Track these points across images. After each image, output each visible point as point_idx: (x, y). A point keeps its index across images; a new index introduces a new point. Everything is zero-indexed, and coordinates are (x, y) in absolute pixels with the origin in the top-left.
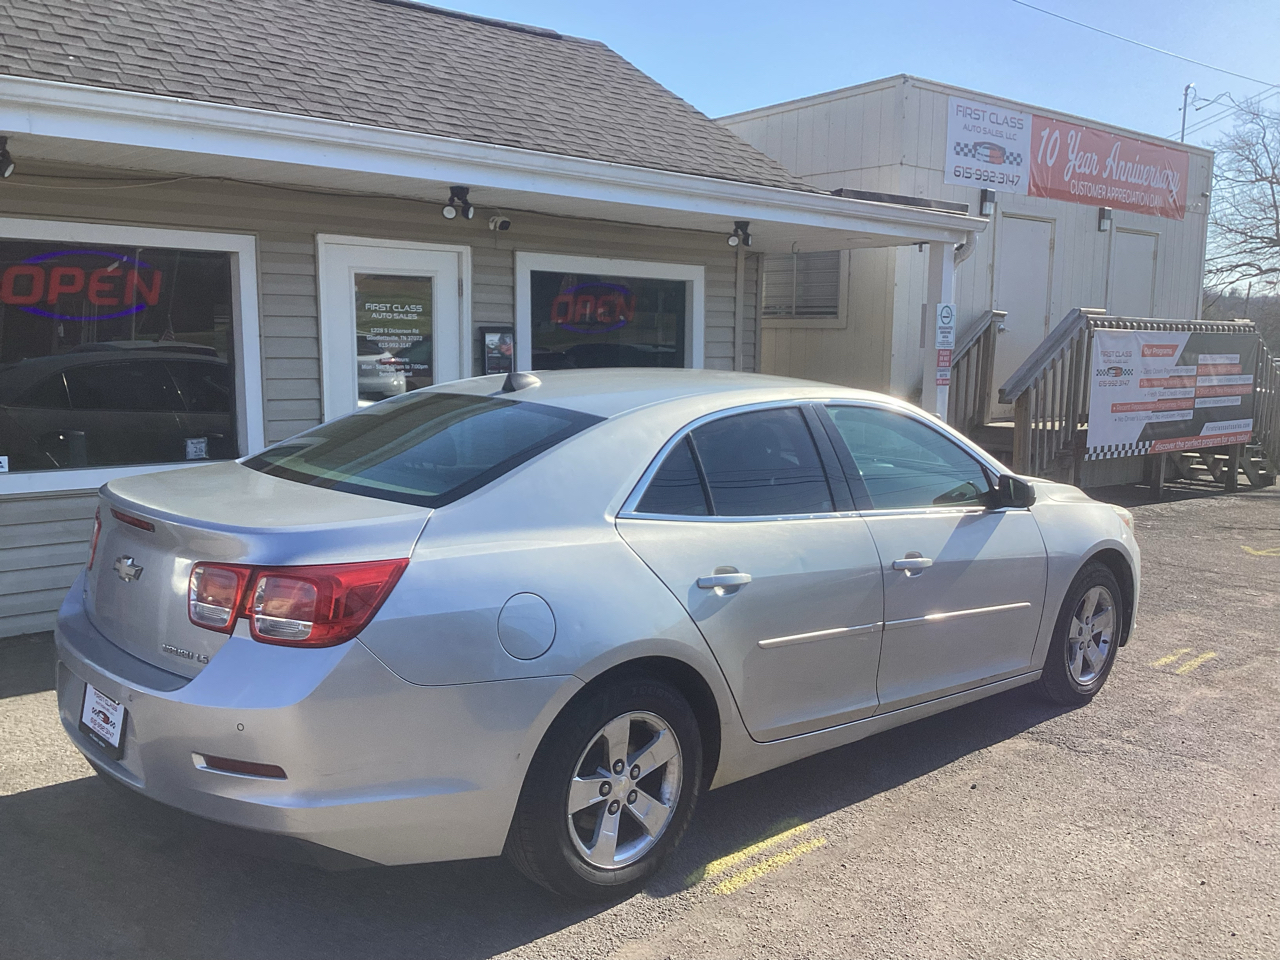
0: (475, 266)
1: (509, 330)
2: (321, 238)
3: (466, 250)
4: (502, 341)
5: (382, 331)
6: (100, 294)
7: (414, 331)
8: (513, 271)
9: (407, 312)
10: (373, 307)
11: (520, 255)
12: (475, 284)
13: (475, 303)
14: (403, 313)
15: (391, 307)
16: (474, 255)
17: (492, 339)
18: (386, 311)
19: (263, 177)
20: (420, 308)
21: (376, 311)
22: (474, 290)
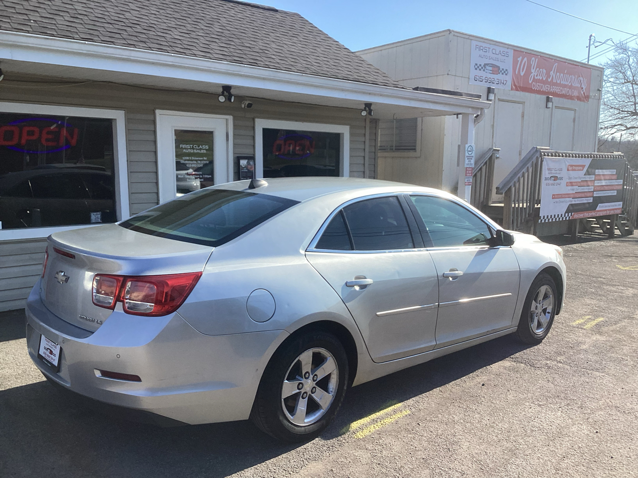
0: (235, 126)
1: (252, 158)
2: (158, 112)
3: (230, 118)
4: (248, 163)
5: (188, 158)
6: (47, 140)
7: (204, 158)
8: (254, 128)
9: (201, 149)
10: (184, 146)
11: (257, 120)
12: (235, 135)
13: (235, 144)
14: (199, 149)
15: (193, 147)
16: (234, 120)
17: (243, 163)
18: (190, 149)
20: (207, 147)
21: (185, 148)
22: (234, 138)
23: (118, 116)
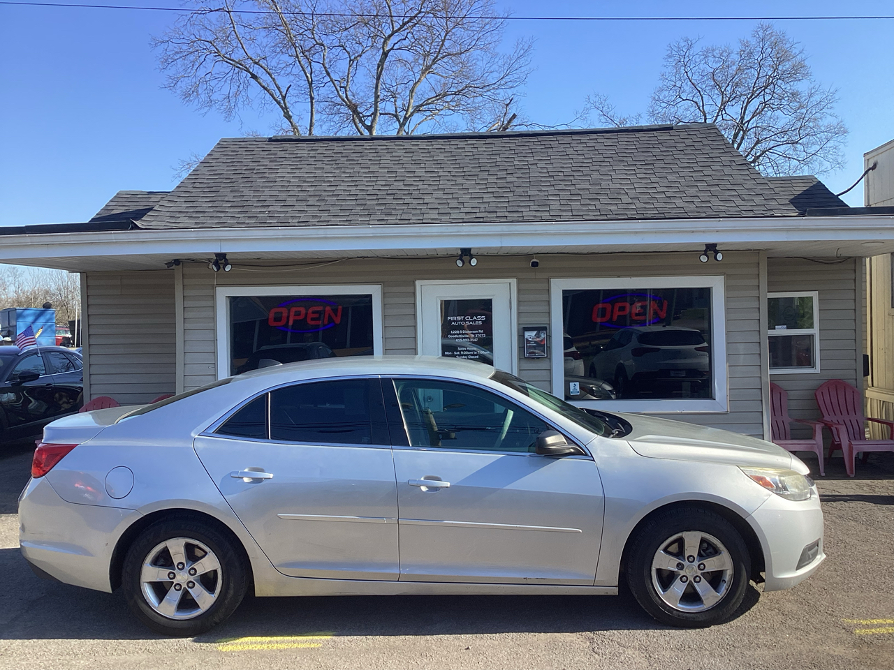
0: (519, 291)
1: (543, 329)
2: (418, 283)
3: (514, 281)
4: (538, 336)
5: (458, 332)
6: (313, 319)
7: (480, 331)
8: (549, 291)
9: (475, 320)
10: (452, 319)
11: (553, 281)
12: (519, 301)
13: (519, 313)
14: (472, 321)
15: (464, 318)
16: (518, 284)
17: (530, 335)
18: (461, 321)
19: (385, 254)
20: (483, 318)
21: (454, 321)
22: (519, 305)
23: (375, 291)
